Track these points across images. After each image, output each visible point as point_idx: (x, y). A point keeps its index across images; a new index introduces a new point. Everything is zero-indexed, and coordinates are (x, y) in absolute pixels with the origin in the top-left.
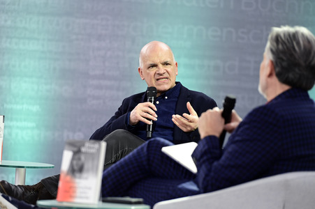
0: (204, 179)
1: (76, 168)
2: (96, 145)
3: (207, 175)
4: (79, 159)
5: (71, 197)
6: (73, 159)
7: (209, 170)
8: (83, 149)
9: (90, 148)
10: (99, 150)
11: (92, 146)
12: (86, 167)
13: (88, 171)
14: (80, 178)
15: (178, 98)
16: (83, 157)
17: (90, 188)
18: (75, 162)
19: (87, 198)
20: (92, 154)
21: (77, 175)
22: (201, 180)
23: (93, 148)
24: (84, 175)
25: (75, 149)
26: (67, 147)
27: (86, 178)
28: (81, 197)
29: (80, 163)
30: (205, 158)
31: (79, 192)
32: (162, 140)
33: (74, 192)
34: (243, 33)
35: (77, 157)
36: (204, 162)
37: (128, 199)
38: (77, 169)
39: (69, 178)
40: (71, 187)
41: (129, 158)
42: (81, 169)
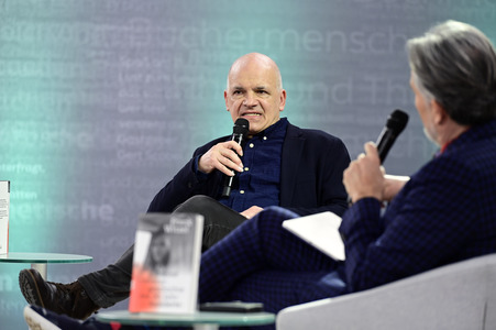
0: (355, 271)
1: (158, 258)
2: (189, 222)
3: (359, 264)
4: (163, 244)
5: (152, 304)
6: (152, 244)
7: (362, 256)
8: (168, 229)
9: (178, 226)
10: (193, 228)
11: (182, 222)
12: (174, 256)
13: (177, 262)
14: (165, 274)
15: (284, 138)
16: (168, 242)
17: (181, 290)
18: (155, 250)
19: (178, 305)
20: (182, 236)
21: (161, 269)
22: (349, 271)
23: (183, 226)
24: (172, 268)
25: (155, 229)
26: (141, 226)
27: (175, 274)
28: (168, 305)
29: (164, 250)
30: (356, 235)
31: (163, 297)
32: (281, 210)
33: (157, 296)
34: (357, 38)
35: (158, 241)
36: (355, 241)
37: (238, 304)
38: (159, 261)
39: (146, 274)
40: (151, 290)
41: (231, 240)
42: (166, 261)
